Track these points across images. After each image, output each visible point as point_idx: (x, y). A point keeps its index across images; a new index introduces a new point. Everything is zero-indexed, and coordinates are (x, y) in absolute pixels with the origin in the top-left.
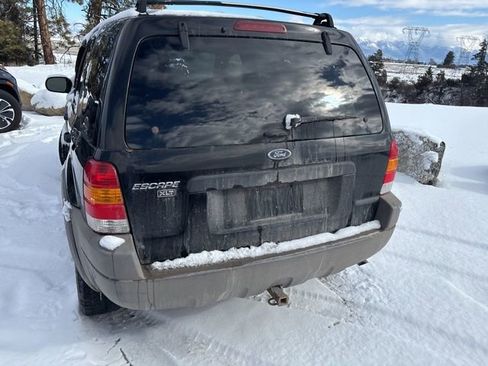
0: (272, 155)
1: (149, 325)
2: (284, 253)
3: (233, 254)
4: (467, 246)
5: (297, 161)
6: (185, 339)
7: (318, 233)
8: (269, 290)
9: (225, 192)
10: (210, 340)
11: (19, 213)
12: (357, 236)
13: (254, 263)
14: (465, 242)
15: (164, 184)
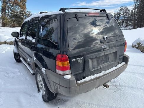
0: (103, 47)
1: (65, 101)
2: (108, 74)
3: (96, 76)
4: (135, 66)
5: (108, 48)
6: (77, 103)
7: (113, 67)
8: (103, 85)
11: (7, 76)
12: (121, 66)
14: (134, 65)
15: (80, 59)
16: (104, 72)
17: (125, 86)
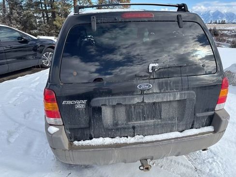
0: (140, 87)
3: (117, 140)
5: (156, 90)
7: (171, 131)
8: (141, 161)
12: (196, 135)
15: (79, 102)
16: (141, 136)
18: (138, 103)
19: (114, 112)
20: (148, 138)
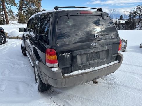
0: (92, 45)
1: (58, 93)
2: (97, 70)
3: (84, 71)
4: (137, 67)
5: (98, 46)
6: (69, 96)
7: (104, 64)
9: (81, 55)
10: (76, 96)
13: (90, 73)
14: (136, 66)
15: (67, 54)
16: (93, 68)
17: (119, 85)
18: (92, 52)
19: (81, 57)
20: (96, 68)
